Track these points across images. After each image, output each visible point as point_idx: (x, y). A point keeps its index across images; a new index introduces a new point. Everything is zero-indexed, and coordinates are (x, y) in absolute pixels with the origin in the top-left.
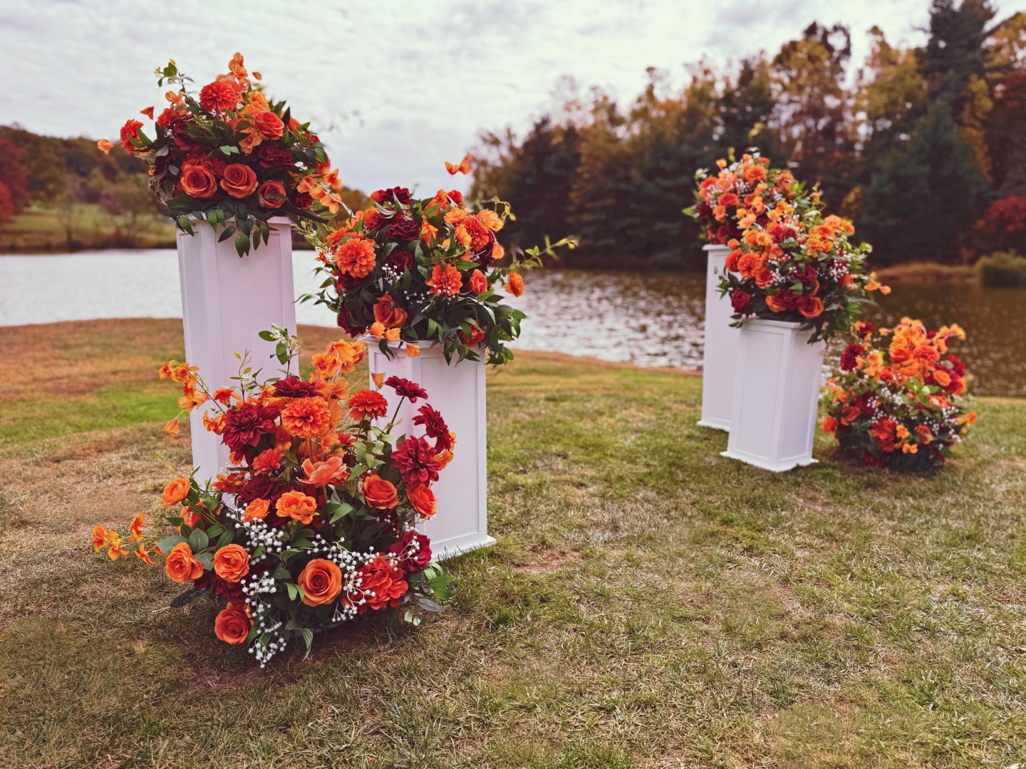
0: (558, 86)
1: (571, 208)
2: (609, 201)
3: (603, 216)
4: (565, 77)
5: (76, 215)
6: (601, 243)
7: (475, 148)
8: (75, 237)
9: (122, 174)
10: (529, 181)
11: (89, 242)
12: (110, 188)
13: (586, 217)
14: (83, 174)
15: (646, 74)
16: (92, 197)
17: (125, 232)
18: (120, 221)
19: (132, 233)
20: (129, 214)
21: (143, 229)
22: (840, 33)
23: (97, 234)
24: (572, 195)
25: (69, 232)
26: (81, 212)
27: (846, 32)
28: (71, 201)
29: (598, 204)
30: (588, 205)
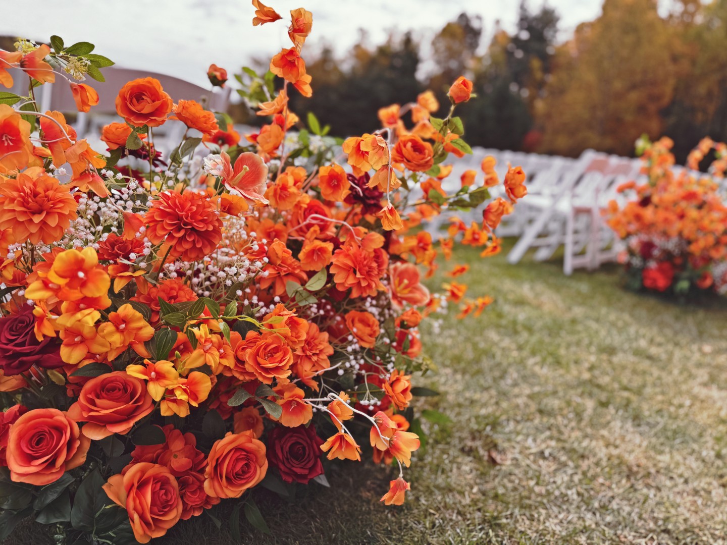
22: (478, 20)
27: (481, 19)
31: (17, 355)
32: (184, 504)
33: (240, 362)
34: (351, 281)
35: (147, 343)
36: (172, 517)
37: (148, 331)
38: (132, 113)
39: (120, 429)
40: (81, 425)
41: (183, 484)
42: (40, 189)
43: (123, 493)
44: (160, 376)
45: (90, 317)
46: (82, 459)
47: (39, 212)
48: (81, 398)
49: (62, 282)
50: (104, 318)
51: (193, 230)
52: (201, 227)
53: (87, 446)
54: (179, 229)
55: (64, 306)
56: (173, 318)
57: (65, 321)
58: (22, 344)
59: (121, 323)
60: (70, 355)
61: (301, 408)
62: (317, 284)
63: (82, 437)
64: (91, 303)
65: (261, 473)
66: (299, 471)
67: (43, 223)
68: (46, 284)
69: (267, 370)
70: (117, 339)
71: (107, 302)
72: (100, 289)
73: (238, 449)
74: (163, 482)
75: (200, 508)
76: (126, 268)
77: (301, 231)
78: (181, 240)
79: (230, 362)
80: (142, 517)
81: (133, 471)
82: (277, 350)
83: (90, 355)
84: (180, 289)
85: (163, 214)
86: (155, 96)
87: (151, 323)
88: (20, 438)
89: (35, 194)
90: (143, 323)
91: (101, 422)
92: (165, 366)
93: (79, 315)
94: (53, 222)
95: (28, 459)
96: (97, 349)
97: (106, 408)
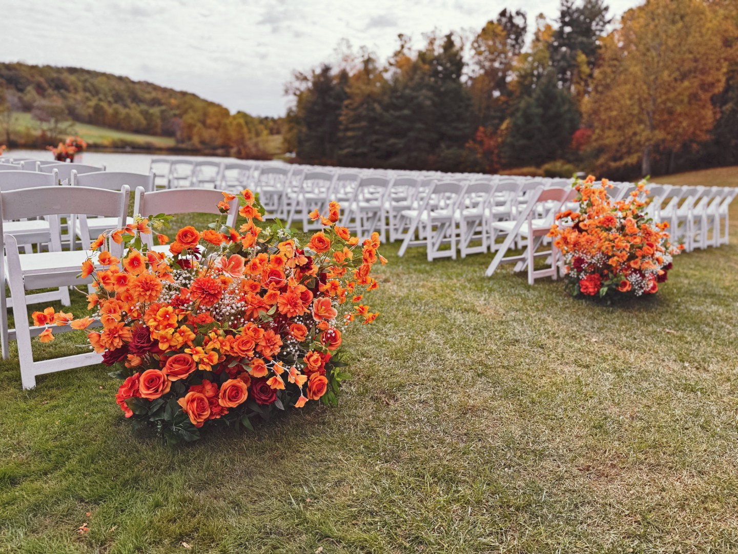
0: (339, 44)
1: (342, 127)
2: (364, 124)
3: (360, 133)
4: (343, 39)
5: (13, 120)
6: (360, 150)
7: (291, 83)
8: (12, 137)
9: (50, 91)
10: (316, 108)
11: (22, 141)
12: (41, 102)
13: (350, 134)
14: (21, 90)
15: (397, 38)
16: (27, 108)
17: (49, 134)
18: (45, 126)
19: (54, 135)
20: (53, 121)
21: (63, 132)
22: (520, 17)
23: (28, 135)
24: (342, 118)
25: (8, 134)
26: (17, 119)
27: (524, 16)
28: (10, 110)
29: (356, 125)
30: (351, 126)
31: (142, 347)
32: (211, 411)
33: (232, 348)
34: (286, 310)
35: (192, 341)
36: (207, 414)
37: (193, 336)
38: (183, 242)
39: (184, 376)
40: (167, 375)
41: (211, 403)
42: (148, 281)
43: (185, 404)
44: (197, 353)
45: (171, 330)
46: (168, 390)
47: (148, 290)
48: (167, 364)
49: (161, 319)
50: (175, 331)
51: (209, 294)
52: (212, 292)
53: (170, 384)
54: (203, 294)
55: (161, 327)
56: (202, 330)
57: (162, 332)
58: (143, 343)
59: (182, 333)
60: (163, 346)
61: (263, 369)
62: (272, 311)
63: (168, 380)
64: (170, 325)
65: (244, 397)
66: (263, 398)
67: (150, 294)
68: (155, 320)
69: (244, 351)
70: (180, 339)
71: (177, 325)
72: (174, 321)
73: (233, 386)
74: (202, 400)
75: (219, 414)
76: (183, 310)
77: (267, 285)
78: (204, 298)
79: (228, 348)
80: (193, 412)
81: (189, 395)
82: (248, 342)
83: (170, 347)
84: (207, 317)
85: (197, 288)
86: (193, 234)
87: (194, 333)
88: (145, 380)
89: (147, 283)
90: (190, 332)
91: (175, 374)
92: (199, 349)
93: (167, 330)
94: (154, 294)
95: (148, 388)
96: (173, 344)
97: (177, 367)
